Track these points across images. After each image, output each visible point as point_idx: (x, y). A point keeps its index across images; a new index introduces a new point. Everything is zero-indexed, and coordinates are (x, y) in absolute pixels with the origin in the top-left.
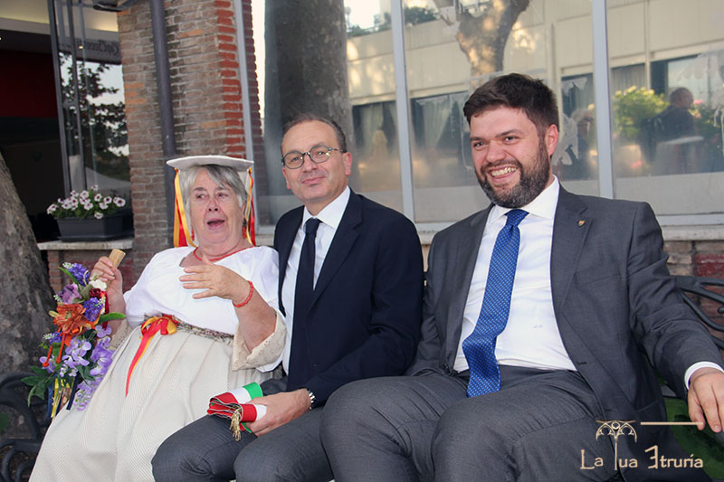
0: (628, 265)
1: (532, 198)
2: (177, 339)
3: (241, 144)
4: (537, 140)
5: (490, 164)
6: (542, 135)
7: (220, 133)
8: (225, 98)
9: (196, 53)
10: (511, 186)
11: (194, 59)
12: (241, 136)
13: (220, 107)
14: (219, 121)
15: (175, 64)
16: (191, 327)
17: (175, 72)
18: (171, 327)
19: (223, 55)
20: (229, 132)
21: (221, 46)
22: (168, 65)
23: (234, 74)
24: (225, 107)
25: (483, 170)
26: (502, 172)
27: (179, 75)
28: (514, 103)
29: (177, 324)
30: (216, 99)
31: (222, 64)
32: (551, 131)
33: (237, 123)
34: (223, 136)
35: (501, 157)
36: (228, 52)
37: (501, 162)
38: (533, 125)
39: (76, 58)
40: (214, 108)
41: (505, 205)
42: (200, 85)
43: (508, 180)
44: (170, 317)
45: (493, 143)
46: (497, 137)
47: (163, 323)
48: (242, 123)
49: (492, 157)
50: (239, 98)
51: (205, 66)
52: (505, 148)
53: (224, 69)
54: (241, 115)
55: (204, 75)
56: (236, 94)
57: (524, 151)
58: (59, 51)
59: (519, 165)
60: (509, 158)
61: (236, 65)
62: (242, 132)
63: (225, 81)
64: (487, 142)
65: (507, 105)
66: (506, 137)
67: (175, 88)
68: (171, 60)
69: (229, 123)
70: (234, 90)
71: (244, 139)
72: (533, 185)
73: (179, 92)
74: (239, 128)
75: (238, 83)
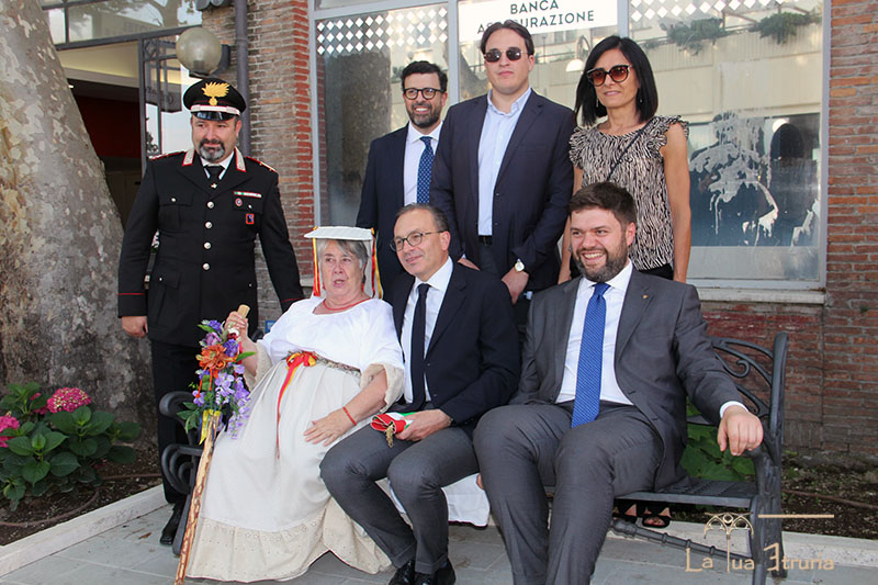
0: (676, 329)
1: (613, 276)
2: (317, 370)
3: (310, 198)
4: (620, 234)
5: (584, 249)
6: (624, 231)
7: (294, 187)
8: (300, 158)
9: (274, 118)
10: (599, 266)
11: (273, 123)
12: (310, 191)
13: (294, 165)
14: (293, 177)
15: (255, 126)
16: (327, 361)
17: (255, 133)
18: (311, 361)
19: (300, 121)
20: (301, 187)
21: (298, 114)
22: (249, 126)
23: (307, 137)
24: (299, 165)
25: (578, 252)
26: (593, 256)
27: (258, 136)
28: (606, 205)
29: (316, 358)
30: (292, 158)
31: (298, 129)
32: (631, 228)
33: (307, 180)
34: (296, 190)
35: (593, 245)
36: (303, 118)
37: (593, 249)
38: (618, 223)
39: (162, 110)
40: (289, 165)
41: (592, 280)
42: (276, 146)
43: (597, 261)
44: (310, 354)
45: (588, 234)
46: (592, 230)
47: (304, 358)
48: (312, 180)
49: (587, 244)
50: (310, 158)
51: (283, 130)
52: (597, 238)
53: (299, 133)
54: (311, 173)
55: (281, 137)
56: (308, 154)
57: (611, 242)
58: (146, 102)
59: (606, 252)
60: (599, 246)
61: (309, 130)
62: (312, 187)
63: (300, 144)
64: (583, 233)
65: (601, 207)
66: (597, 231)
67: (254, 147)
68: (252, 123)
69: (302, 179)
70: (306, 151)
71: (313, 194)
72: (614, 267)
73: (258, 150)
74: (309, 184)
75: (310, 145)
